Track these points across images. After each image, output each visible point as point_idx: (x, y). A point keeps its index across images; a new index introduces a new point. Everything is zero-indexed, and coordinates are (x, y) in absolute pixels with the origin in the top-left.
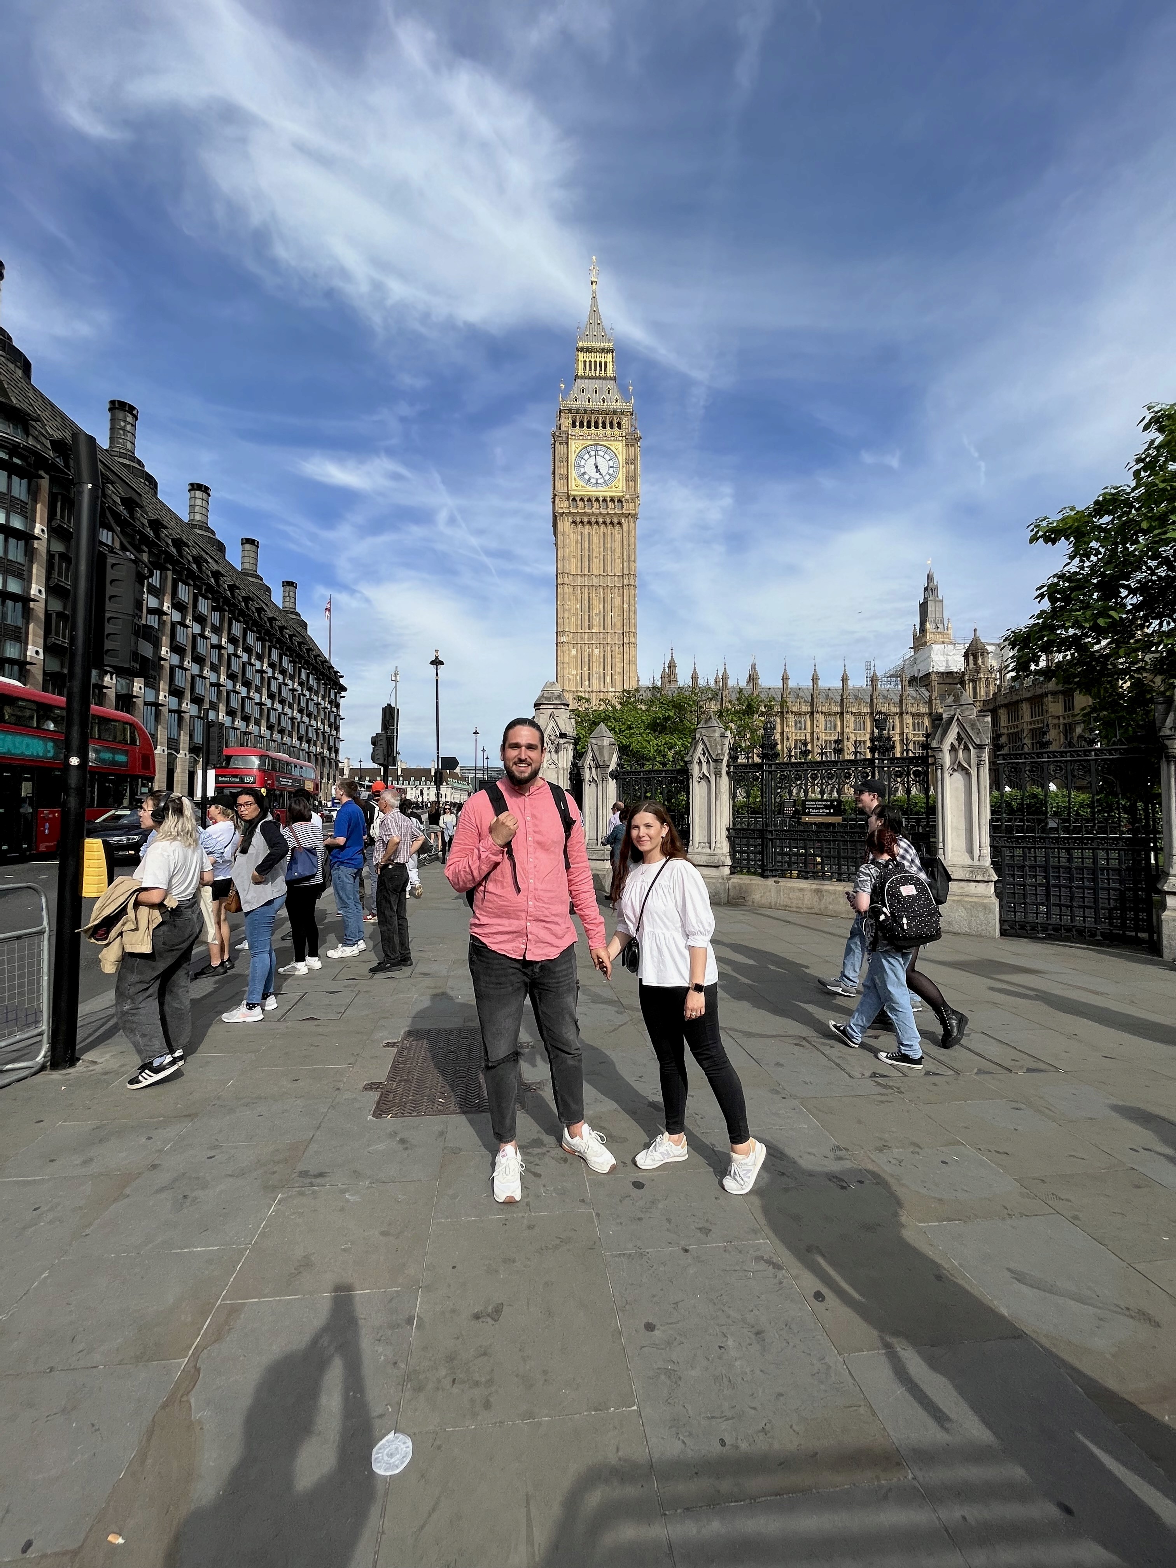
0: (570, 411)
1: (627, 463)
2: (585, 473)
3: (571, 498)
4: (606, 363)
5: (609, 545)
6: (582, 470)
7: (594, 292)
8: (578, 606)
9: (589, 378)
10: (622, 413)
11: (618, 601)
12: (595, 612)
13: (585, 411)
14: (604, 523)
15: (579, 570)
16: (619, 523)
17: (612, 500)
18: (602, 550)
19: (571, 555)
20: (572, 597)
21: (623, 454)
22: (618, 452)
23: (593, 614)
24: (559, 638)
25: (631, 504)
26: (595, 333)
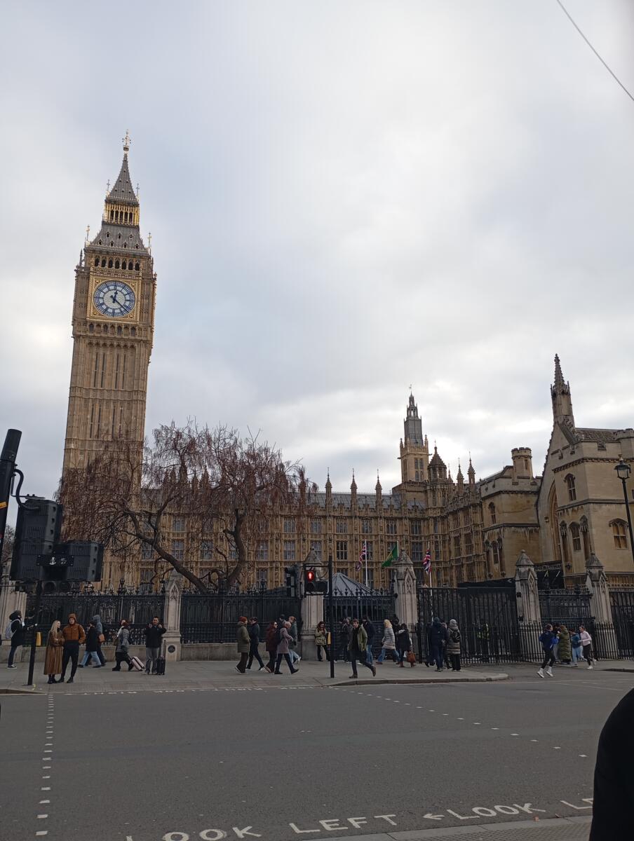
0: (94, 251)
1: (142, 298)
2: (103, 304)
3: (88, 324)
4: (131, 214)
5: (122, 365)
6: (101, 301)
7: (126, 156)
8: (89, 417)
9: (114, 225)
10: (141, 257)
11: (126, 414)
12: (104, 422)
13: (108, 253)
14: (119, 345)
15: (92, 384)
16: (132, 347)
17: (126, 327)
18: (115, 368)
19: (86, 371)
20: (83, 408)
21: (138, 291)
22: (135, 289)
23: (103, 425)
24: (67, 445)
25: (143, 332)
26: (123, 190)
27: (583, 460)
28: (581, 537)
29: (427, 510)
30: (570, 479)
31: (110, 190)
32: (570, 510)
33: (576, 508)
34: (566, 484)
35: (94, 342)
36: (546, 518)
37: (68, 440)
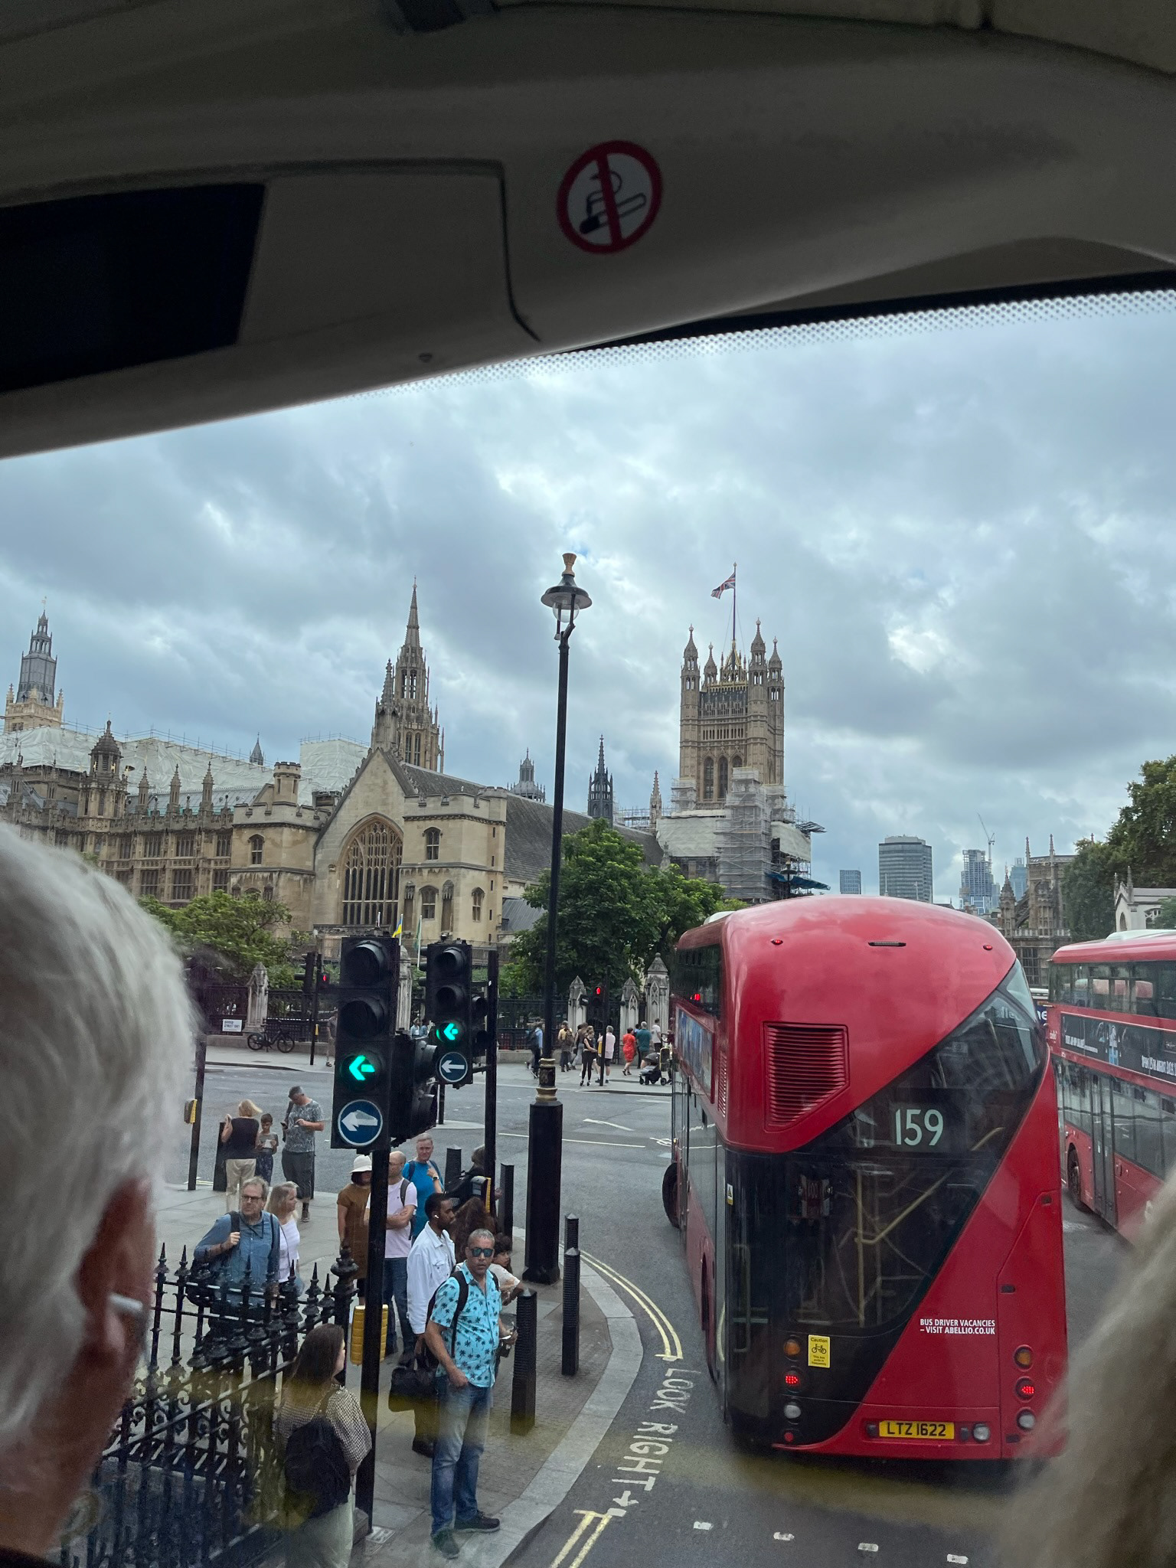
27: (463, 816)
28: (438, 906)
29: (82, 819)
30: (433, 835)
32: (425, 872)
33: (437, 870)
34: (424, 839)
36: (332, 866)
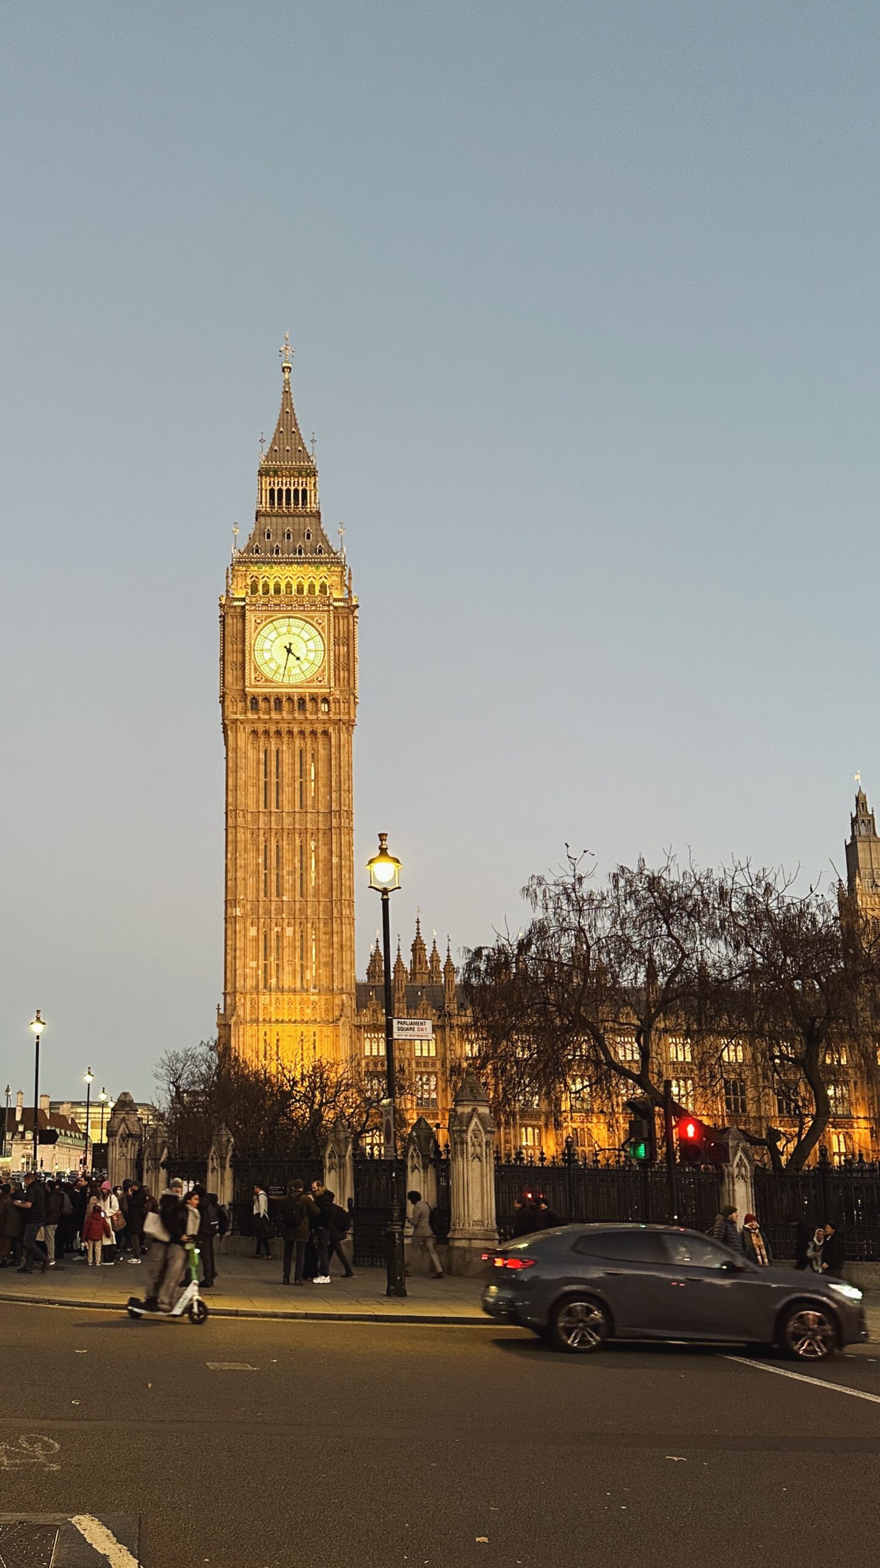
0: (248, 567)
1: (337, 645)
2: (271, 660)
3: (249, 698)
4: (304, 491)
5: (309, 767)
6: (267, 656)
7: (287, 383)
8: (261, 860)
9: (276, 515)
10: (329, 569)
12: (286, 869)
14: (302, 732)
15: (262, 805)
16: (325, 733)
17: (313, 699)
18: (297, 773)
19: (250, 782)
20: (250, 847)
21: (329, 632)
22: (323, 628)
23: (285, 873)
24: (229, 911)
25: (342, 704)
26: (288, 448)
31: (266, 450)
35: (261, 728)
37: (230, 903)
